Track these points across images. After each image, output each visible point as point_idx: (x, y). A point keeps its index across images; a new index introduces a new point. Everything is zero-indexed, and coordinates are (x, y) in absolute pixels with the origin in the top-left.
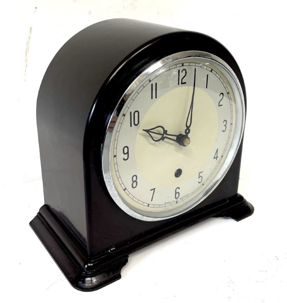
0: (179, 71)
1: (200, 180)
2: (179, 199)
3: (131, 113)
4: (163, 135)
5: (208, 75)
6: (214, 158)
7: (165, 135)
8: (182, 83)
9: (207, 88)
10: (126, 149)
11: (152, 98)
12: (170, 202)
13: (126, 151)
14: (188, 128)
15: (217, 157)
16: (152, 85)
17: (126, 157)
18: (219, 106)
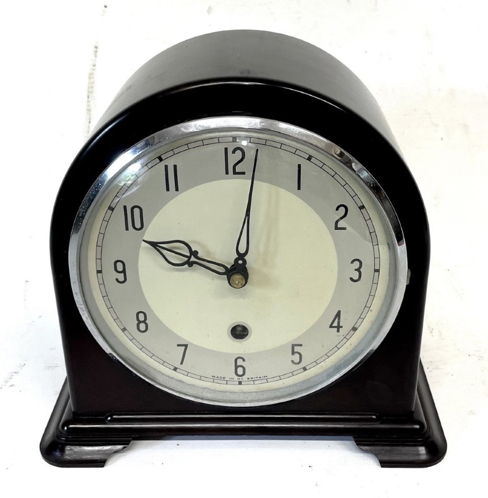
0: (226, 149)
1: (296, 358)
2: (245, 378)
3: (125, 207)
4: (189, 258)
5: (299, 166)
6: (331, 326)
7: (193, 259)
8: (235, 173)
9: (299, 188)
10: (120, 265)
11: (168, 189)
12: (224, 378)
13: (120, 268)
14: (241, 256)
15: (339, 327)
16: (166, 167)
17: (121, 278)
18: (337, 228)
